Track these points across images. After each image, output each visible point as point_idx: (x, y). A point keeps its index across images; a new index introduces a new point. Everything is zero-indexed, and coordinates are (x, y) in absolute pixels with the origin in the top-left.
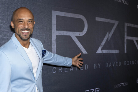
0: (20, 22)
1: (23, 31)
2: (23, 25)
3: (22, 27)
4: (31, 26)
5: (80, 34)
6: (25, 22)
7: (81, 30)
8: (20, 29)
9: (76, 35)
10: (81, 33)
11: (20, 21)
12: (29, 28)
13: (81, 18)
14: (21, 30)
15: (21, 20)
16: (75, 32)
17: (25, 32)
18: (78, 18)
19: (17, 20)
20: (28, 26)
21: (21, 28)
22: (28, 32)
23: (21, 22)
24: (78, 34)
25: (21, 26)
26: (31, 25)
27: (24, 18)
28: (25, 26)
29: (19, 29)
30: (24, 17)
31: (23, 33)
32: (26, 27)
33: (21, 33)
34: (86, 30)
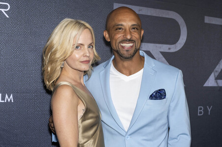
0: (118, 30)
1: (124, 45)
2: (123, 34)
3: (122, 37)
4: (136, 36)
5: (169, 49)
6: (125, 30)
7: (174, 41)
8: (118, 41)
9: (162, 51)
10: (172, 46)
11: (118, 28)
12: (134, 38)
13: (173, 18)
14: (120, 42)
15: (120, 27)
16: (160, 45)
17: (127, 45)
18: (167, 17)
19: (114, 26)
20: (131, 35)
21: (120, 39)
22: (131, 45)
23: (120, 29)
24: (165, 48)
25: (119, 36)
26: (136, 33)
27: (124, 23)
28: (126, 35)
29: (116, 40)
30: (125, 21)
31: (123, 47)
32: (129, 37)
33: (120, 47)
34: (184, 41)
